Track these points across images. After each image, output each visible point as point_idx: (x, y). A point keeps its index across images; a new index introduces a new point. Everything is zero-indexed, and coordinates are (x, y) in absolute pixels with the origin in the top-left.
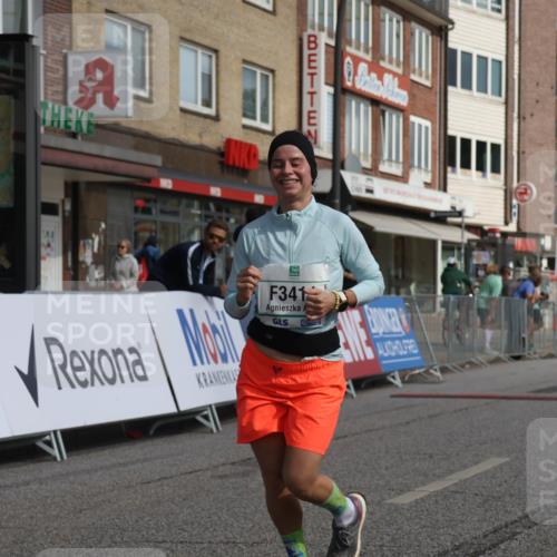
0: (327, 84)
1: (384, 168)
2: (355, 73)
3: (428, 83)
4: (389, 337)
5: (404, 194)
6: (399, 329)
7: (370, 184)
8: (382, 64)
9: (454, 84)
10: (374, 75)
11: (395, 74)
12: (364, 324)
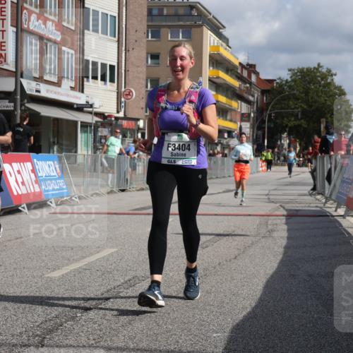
0: (12, 25)
1: (47, 77)
2: (29, 20)
3: (73, 28)
4: (49, 178)
5: (59, 93)
6: (55, 174)
7: (38, 87)
8: (46, 15)
9: (89, 30)
10: (40, 21)
11: (53, 21)
12: (34, 171)
